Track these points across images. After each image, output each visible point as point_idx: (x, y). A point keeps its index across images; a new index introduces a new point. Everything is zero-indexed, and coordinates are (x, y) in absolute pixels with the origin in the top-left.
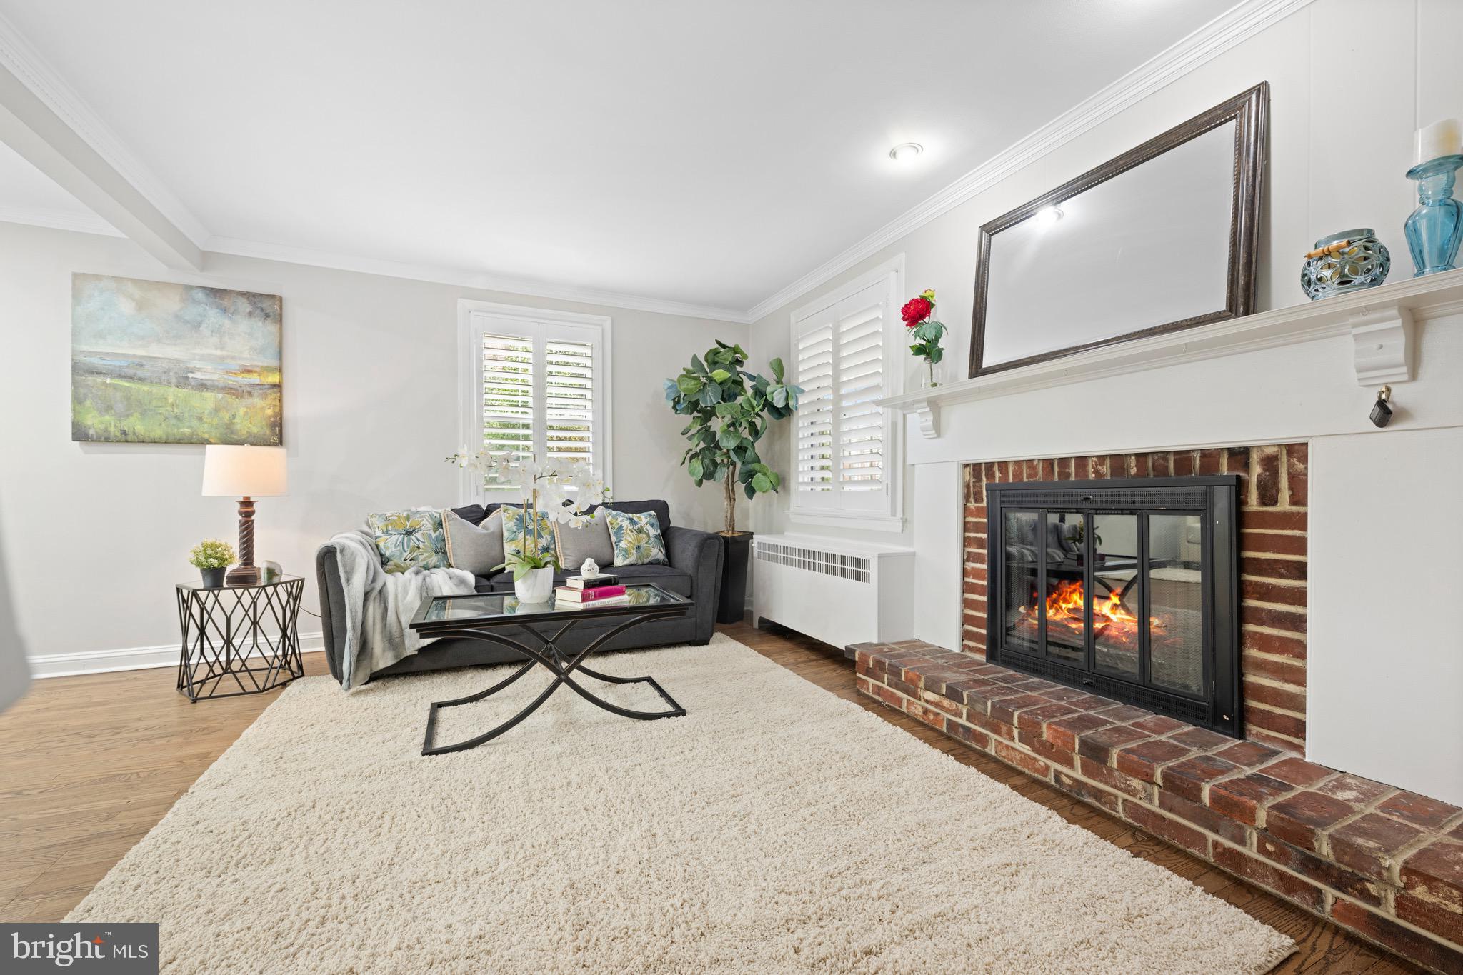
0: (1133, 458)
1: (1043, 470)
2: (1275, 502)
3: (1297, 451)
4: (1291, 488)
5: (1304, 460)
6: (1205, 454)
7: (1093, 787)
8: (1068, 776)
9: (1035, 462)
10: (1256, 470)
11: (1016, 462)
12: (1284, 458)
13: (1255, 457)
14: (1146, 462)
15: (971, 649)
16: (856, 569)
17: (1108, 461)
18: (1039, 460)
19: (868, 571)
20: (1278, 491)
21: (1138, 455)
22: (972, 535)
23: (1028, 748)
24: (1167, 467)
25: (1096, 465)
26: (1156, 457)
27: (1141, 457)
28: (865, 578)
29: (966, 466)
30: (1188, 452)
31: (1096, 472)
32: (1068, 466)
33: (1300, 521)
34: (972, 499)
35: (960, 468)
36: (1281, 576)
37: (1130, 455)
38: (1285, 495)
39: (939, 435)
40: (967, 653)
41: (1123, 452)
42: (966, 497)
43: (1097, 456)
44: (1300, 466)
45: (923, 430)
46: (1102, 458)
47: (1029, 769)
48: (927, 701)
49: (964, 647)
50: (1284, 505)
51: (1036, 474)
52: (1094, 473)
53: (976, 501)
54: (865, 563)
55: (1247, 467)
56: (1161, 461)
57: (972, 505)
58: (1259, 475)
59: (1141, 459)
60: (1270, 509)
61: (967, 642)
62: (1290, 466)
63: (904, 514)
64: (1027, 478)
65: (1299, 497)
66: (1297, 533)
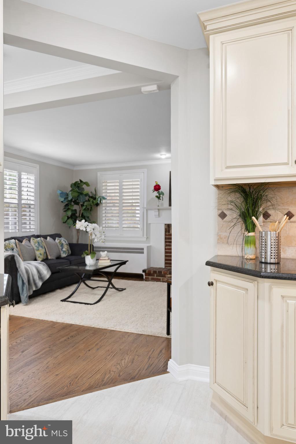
15: (167, 266)
16: (140, 251)
19: (143, 251)
22: (167, 240)
28: (143, 253)
29: (165, 224)
34: (167, 232)
35: (164, 225)
39: (159, 217)
40: (166, 268)
42: (166, 232)
45: (155, 215)
48: (168, 277)
49: (165, 266)
54: (143, 249)
61: (166, 265)
63: (147, 236)
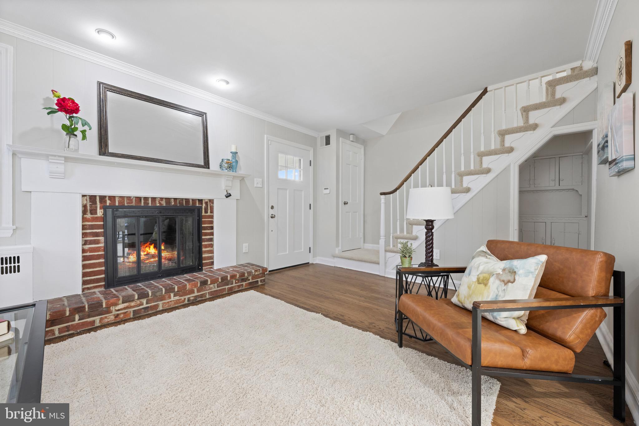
0: (173, 199)
1: (135, 201)
2: (207, 213)
3: (211, 201)
4: (210, 210)
5: (213, 203)
6: (193, 200)
7: (200, 295)
8: (192, 297)
9: (132, 198)
10: (204, 205)
11: (120, 197)
12: (209, 202)
13: (204, 202)
14: (177, 201)
15: (89, 288)
17: (164, 200)
18: (134, 197)
20: (208, 210)
21: (174, 199)
22: (88, 231)
23: (178, 297)
24: (183, 203)
25: (160, 201)
26: (180, 200)
27: (175, 199)
29: (83, 196)
30: (189, 199)
31: (160, 203)
32: (148, 200)
33: (212, 217)
34: (88, 213)
35: (81, 196)
36: (209, 230)
37: (172, 198)
38: (209, 211)
39: (65, 177)
41: (170, 197)
42: (84, 212)
43: (160, 198)
44: (212, 205)
45: (51, 172)
46: (162, 199)
47: (178, 304)
49: (84, 289)
50: (209, 214)
51: (132, 203)
52: (158, 203)
53: (91, 214)
55: (202, 204)
56: (181, 201)
57: (89, 216)
58: (205, 206)
59: (175, 200)
60: (206, 214)
61: (86, 286)
62: (210, 204)
63: (14, 224)
64: (127, 204)
65: (212, 212)
66: (211, 219)
